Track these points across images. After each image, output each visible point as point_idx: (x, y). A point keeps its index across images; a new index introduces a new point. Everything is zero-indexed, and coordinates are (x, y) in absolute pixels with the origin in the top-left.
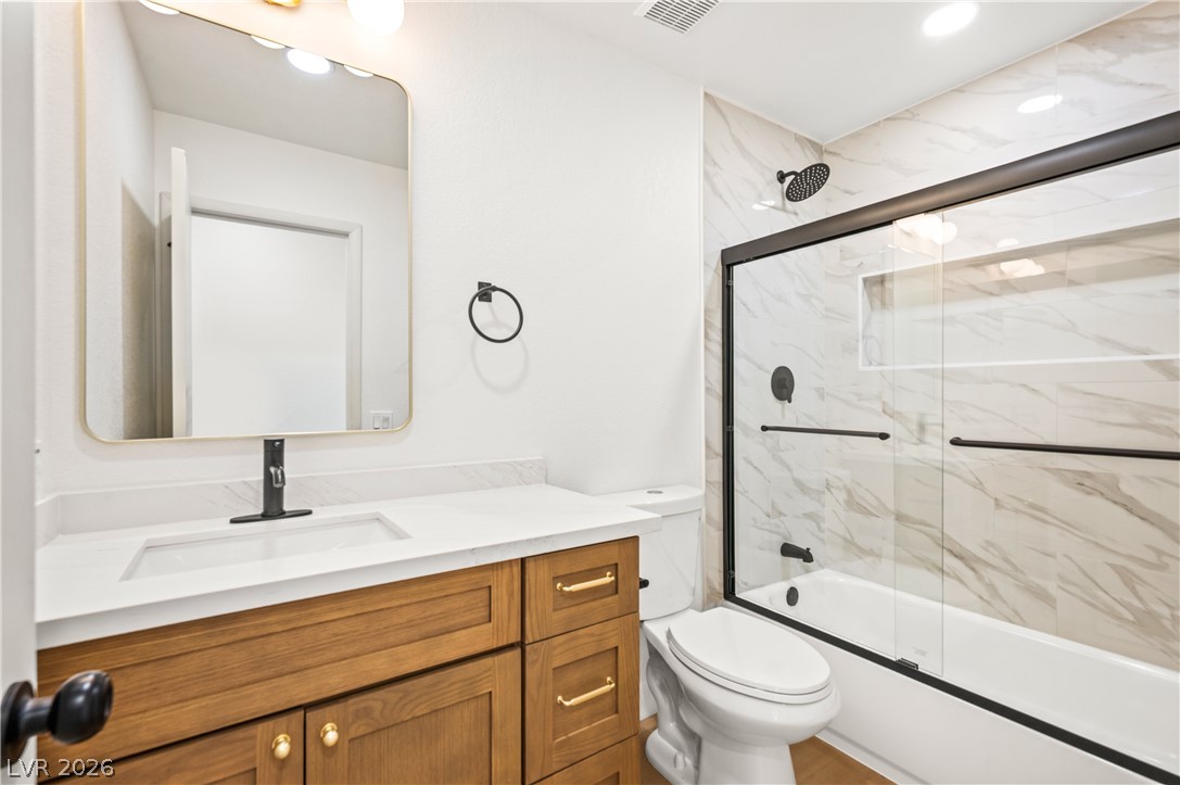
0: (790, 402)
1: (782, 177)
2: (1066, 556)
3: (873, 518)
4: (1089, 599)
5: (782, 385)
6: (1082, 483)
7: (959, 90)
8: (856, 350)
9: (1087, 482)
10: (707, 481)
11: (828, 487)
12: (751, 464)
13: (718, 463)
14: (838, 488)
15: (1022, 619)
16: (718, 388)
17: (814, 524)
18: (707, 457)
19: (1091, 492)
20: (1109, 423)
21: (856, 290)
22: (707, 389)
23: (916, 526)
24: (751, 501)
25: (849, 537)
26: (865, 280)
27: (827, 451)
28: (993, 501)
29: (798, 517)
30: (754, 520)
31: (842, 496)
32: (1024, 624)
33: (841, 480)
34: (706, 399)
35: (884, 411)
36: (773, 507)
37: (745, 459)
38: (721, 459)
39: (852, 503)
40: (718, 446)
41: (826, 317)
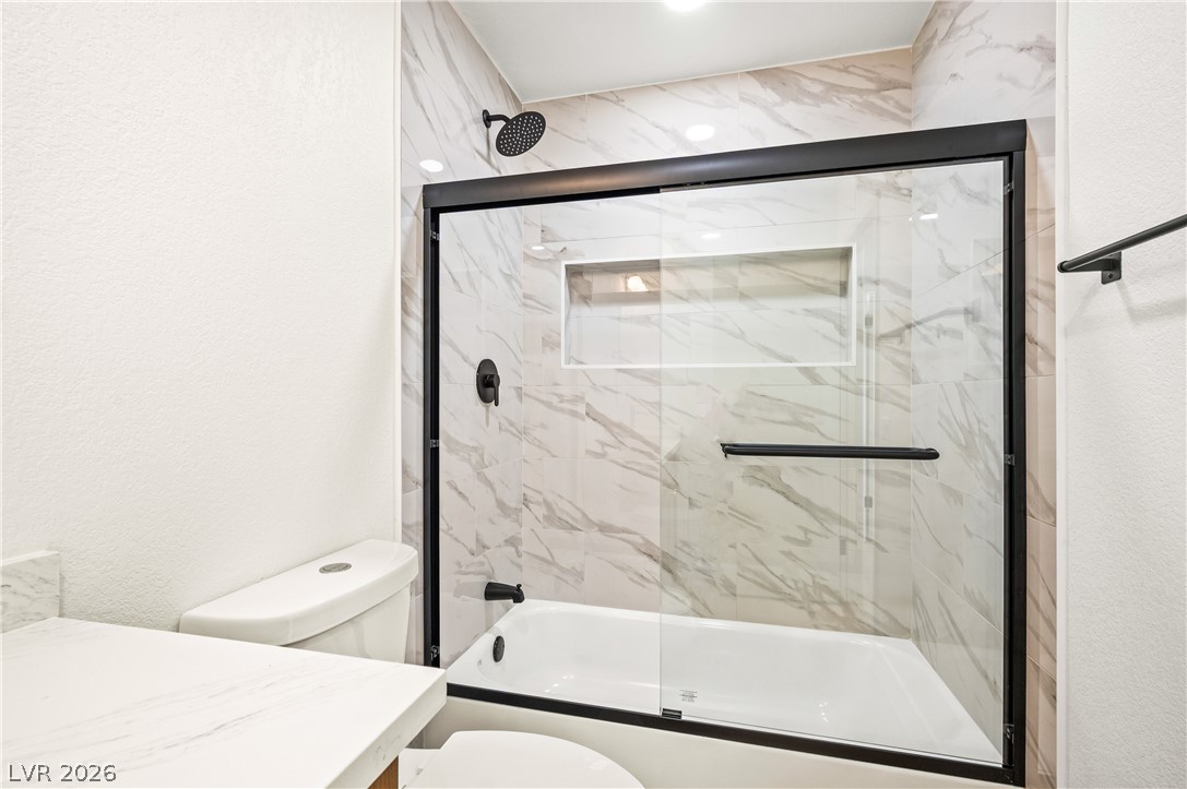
0: (496, 404)
1: (488, 119)
2: (744, 545)
3: (574, 532)
4: (759, 580)
5: (487, 383)
6: (753, 477)
7: (660, 87)
8: (559, 345)
9: (759, 476)
10: (403, 524)
11: (526, 501)
12: (456, 489)
13: (417, 494)
14: (538, 504)
15: (710, 611)
16: (418, 385)
17: (513, 549)
18: (405, 490)
19: (763, 483)
20: (774, 422)
21: (558, 277)
22: (404, 386)
23: (619, 535)
24: (456, 539)
25: (549, 558)
26: (567, 267)
27: (525, 461)
28: (687, 501)
29: (500, 546)
30: (459, 564)
31: (541, 511)
32: (712, 616)
33: (540, 493)
34: (403, 402)
35: (587, 414)
36: (477, 540)
37: (449, 483)
38: (421, 489)
39: (552, 518)
40: (418, 472)
41: (525, 305)
